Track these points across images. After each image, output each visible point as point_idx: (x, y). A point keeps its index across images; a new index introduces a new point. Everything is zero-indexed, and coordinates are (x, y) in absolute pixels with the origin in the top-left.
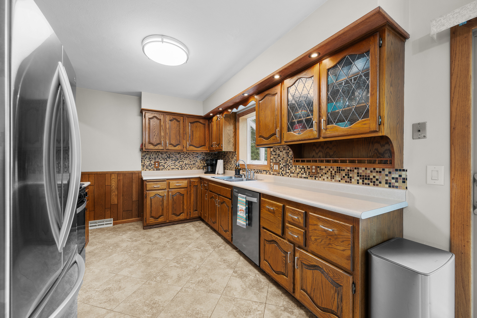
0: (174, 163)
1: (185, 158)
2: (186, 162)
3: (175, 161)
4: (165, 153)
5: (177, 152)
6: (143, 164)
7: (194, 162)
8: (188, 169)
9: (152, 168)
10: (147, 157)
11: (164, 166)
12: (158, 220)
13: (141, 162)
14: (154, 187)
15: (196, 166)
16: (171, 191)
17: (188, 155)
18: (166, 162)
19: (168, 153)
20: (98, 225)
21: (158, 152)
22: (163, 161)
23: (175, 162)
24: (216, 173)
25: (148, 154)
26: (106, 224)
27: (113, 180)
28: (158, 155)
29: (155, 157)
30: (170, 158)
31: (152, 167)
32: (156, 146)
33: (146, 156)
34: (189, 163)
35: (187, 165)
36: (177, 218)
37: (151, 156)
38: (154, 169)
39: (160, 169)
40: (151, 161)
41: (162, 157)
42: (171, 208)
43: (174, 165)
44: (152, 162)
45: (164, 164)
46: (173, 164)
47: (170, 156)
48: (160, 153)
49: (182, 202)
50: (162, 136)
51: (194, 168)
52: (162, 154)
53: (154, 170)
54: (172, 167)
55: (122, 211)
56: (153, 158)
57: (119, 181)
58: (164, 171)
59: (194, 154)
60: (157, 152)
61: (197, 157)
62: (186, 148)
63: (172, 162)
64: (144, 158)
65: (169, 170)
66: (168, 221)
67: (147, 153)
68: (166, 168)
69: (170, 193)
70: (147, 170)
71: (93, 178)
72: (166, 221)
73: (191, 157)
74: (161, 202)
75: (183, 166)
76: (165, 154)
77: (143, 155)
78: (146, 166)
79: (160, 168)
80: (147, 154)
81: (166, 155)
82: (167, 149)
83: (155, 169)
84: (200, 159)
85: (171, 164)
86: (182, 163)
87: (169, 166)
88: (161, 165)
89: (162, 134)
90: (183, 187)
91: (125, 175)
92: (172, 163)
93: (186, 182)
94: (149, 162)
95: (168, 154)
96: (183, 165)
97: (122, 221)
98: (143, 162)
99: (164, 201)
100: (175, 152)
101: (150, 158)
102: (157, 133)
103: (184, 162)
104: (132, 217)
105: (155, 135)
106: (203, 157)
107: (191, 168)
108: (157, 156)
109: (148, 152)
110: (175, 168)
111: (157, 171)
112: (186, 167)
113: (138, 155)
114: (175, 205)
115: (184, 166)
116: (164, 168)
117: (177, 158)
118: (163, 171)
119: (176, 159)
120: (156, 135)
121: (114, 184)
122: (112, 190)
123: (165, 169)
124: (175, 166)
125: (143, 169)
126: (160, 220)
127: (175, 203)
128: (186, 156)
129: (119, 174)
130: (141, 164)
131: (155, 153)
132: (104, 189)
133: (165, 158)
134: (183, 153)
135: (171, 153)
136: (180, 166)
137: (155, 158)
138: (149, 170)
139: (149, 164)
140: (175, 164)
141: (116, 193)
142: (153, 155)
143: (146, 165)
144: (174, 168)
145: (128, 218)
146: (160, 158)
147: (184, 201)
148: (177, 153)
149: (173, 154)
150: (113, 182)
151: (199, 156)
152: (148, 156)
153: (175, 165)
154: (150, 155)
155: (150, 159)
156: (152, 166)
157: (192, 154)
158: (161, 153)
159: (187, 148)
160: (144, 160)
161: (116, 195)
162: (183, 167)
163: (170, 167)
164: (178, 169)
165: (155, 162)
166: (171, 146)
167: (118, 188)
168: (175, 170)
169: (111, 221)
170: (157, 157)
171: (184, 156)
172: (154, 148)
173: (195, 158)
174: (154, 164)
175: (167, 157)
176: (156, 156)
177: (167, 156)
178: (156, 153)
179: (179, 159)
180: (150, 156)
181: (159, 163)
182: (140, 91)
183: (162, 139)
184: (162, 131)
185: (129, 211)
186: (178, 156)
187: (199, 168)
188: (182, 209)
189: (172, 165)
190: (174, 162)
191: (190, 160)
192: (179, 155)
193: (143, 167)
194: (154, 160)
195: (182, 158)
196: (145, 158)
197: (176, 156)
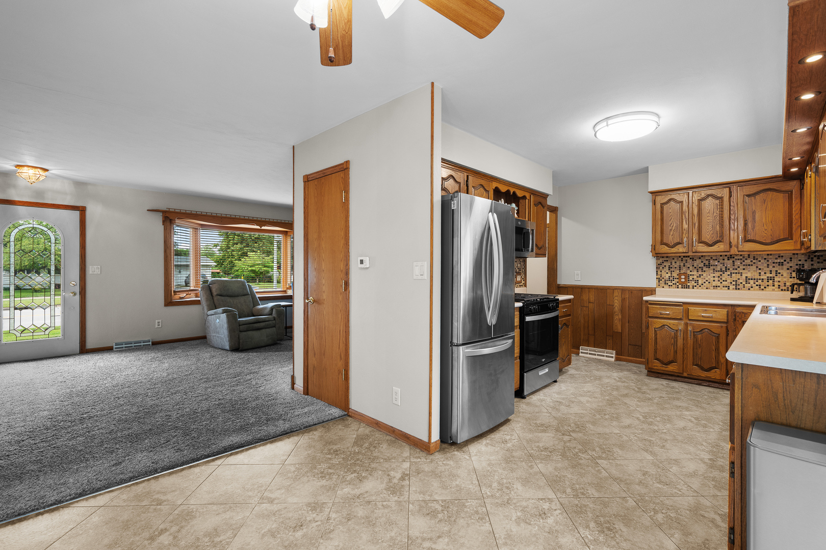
0: (719, 277)
1: (744, 267)
2: (749, 275)
3: (721, 273)
4: (700, 258)
5: (726, 255)
6: (659, 277)
7: (771, 275)
8: (754, 290)
9: (673, 284)
10: (665, 266)
11: (697, 282)
12: (667, 367)
13: (656, 274)
14: (661, 314)
15: (776, 284)
16: (691, 323)
17: (754, 261)
18: (702, 275)
19: (706, 258)
20: (598, 355)
21: (686, 257)
22: (695, 273)
23: (721, 275)
24: (815, 300)
25: (667, 261)
26: (606, 356)
27: (616, 298)
28: (686, 262)
29: (680, 266)
30: (709, 268)
31: (673, 282)
32: (672, 248)
33: (665, 264)
34: (757, 276)
35: (752, 282)
36: (704, 374)
37: (673, 264)
38: (678, 286)
39: (689, 286)
40: (673, 272)
41: (693, 266)
42: (692, 354)
43: (719, 281)
44: (675, 275)
45: (697, 277)
46: (716, 279)
47: (709, 264)
48: (689, 258)
49: (714, 349)
50: (685, 230)
51: (771, 288)
52: (693, 260)
53: (678, 288)
54: (714, 284)
55: (627, 344)
56: (676, 268)
57: (623, 300)
58: (698, 290)
59: (770, 257)
60: (684, 257)
61: (781, 264)
62: (738, 248)
63: (714, 275)
64: (661, 268)
65: (707, 288)
66: (685, 374)
67: (666, 259)
68: (702, 284)
69: (690, 328)
70: (666, 286)
71: (593, 293)
72: (683, 373)
73: (762, 264)
74: (673, 340)
75: (741, 283)
76: (700, 260)
77: (659, 263)
78: (663, 280)
79: (688, 284)
80: (665, 261)
81: (702, 262)
82: (694, 251)
83: (680, 286)
84: (788, 269)
85: (712, 279)
86: (738, 276)
87: (707, 281)
88: (691, 279)
89: (685, 226)
90: (717, 320)
91: (631, 292)
92: (714, 277)
93: (724, 311)
94: (669, 275)
95: (707, 260)
96: (741, 281)
97: (627, 358)
98: (659, 273)
99: (679, 338)
100: (721, 256)
101: (671, 268)
102: (675, 225)
103: (744, 276)
104: (642, 356)
105: (671, 230)
106: (800, 263)
107: (762, 287)
108: (684, 264)
109: (667, 257)
110: (721, 285)
111: (683, 290)
112: (748, 286)
113: (651, 263)
114: (700, 351)
115: (744, 283)
116: (698, 284)
117: (726, 267)
118: (695, 290)
119: (724, 269)
120: (673, 229)
121: (617, 304)
122: (615, 312)
123: (700, 286)
124: (721, 283)
125: (659, 285)
126: (671, 368)
127: (700, 347)
128: (748, 262)
129: (623, 290)
130: (655, 277)
131: (680, 259)
132: (605, 309)
133: (700, 267)
134: (741, 257)
135: (712, 258)
136: (734, 283)
137: (680, 268)
138: (670, 288)
139: (669, 277)
140: (721, 279)
141: (620, 317)
142: (675, 262)
143: (663, 278)
144: (719, 286)
145: (636, 357)
146: (689, 268)
147: (719, 347)
148: (726, 258)
149: (716, 260)
150: (616, 301)
151: (785, 261)
152: (667, 264)
153: (721, 281)
154: (671, 262)
155: (671, 270)
156: (674, 280)
157: (765, 259)
158: (691, 258)
159: (740, 246)
160: (661, 271)
161: (619, 320)
162: (741, 286)
163: (709, 283)
164: (729, 289)
165: (680, 275)
166: (703, 246)
167: (622, 310)
168: (721, 289)
169: (613, 354)
170: (684, 266)
171: (743, 263)
172: (669, 251)
173: (774, 267)
174: (678, 277)
175: (704, 266)
176: (682, 264)
177: (703, 264)
178: (682, 259)
179: (731, 269)
180: (671, 264)
181: (687, 276)
182: (646, 166)
183: (684, 235)
184: (684, 221)
185: (637, 347)
186: (729, 263)
187: (784, 288)
188: (714, 361)
189: (714, 281)
190: (718, 274)
191: (760, 271)
192: (731, 261)
193: (659, 282)
194: (678, 271)
195: (739, 267)
196: (663, 268)
197: (724, 263)
